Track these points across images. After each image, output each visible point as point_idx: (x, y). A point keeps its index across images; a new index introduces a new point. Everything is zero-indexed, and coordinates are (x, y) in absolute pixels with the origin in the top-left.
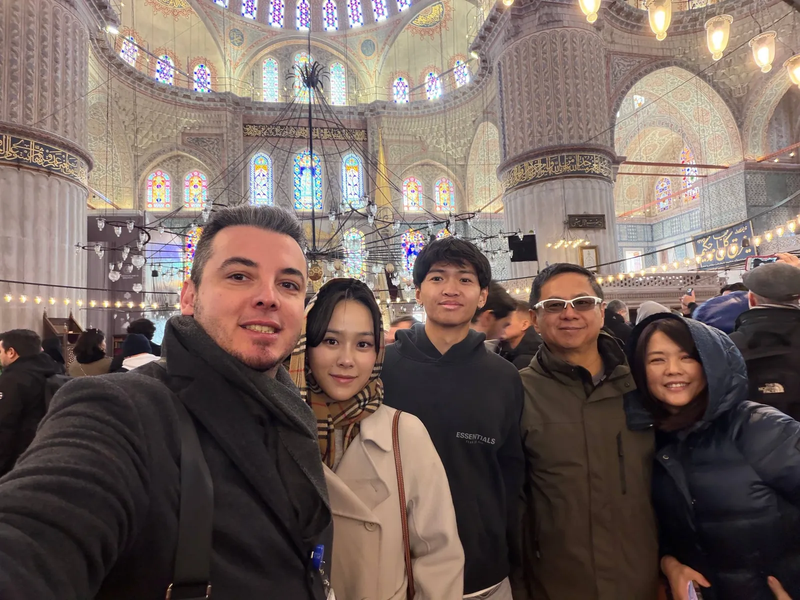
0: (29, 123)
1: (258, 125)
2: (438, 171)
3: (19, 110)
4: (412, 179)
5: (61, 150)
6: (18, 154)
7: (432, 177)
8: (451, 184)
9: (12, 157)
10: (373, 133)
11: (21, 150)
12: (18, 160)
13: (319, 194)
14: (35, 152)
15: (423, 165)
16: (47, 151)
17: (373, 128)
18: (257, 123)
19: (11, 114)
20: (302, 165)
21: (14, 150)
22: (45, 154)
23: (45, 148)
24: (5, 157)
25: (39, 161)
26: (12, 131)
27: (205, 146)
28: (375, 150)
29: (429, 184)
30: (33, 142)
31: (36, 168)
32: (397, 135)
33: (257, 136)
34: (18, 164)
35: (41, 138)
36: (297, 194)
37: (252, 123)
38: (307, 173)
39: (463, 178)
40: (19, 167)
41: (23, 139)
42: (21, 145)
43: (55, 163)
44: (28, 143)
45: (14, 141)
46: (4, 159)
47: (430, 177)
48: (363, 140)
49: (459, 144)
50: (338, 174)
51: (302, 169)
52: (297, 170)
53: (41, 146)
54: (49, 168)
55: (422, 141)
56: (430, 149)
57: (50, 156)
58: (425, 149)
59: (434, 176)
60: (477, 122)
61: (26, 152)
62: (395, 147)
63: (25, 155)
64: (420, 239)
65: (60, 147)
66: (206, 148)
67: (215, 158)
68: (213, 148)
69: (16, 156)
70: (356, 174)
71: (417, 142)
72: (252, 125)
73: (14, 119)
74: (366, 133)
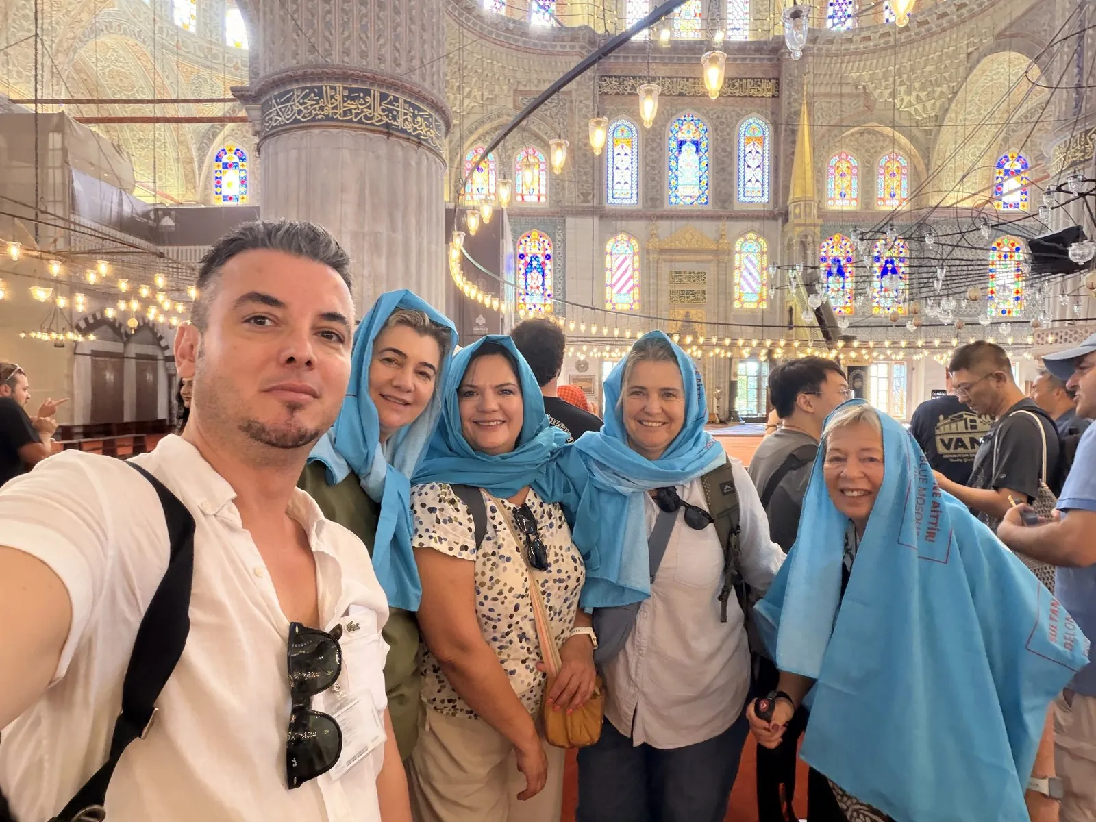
0: (399, 71)
1: (619, 77)
2: (884, 141)
3: (387, 52)
4: (844, 156)
5: (429, 111)
6: (387, 116)
7: (876, 152)
8: (904, 162)
9: (381, 120)
10: (791, 83)
11: (390, 111)
12: (387, 125)
13: (705, 181)
14: (405, 114)
15: (862, 133)
16: (416, 112)
17: (790, 75)
18: (617, 74)
19: (379, 59)
20: (681, 136)
21: (383, 110)
22: (415, 116)
23: (415, 107)
24: (373, 121)
25: (408, 127)
26: (382, 83)
27: (546, 110)
28: (793, 110)
29: (869, 163)
30: (402, 98)
31: (405, 136)
32: (827, 84)
33: (617, 94)
34: (388, 130)
35: (412, 93)
36: (673, 182)
37: (611, 74)
38: (689, 149)
39: (926, 153)
40: (388, 134)
41: (393, 94)
42: (390, 103)
43: (423, 130)
44: (396, 100)
45: (384, 97)
46: (372, 124)
47: (872, 151)
48: (773, 96)
49: (930, 96)
50: (732, 148)
51: (681, 144)
52: (674, 144)
53: (411, 105)
54: (418, 136)
55: (866, 95)
56: (878, 106)
57: (419, 119)
58: (869, 107)
59: (879, 149)
60: (975, 55)
61: (395, 113)
62: (824, 104)
63: (394, 118)
64: (849, 249)
65: (428, 105)
66: (548, 113)
67: (559, 128)
68: (557, 114)
69: (386, 119)
70: (760, 150)
71: (858, 96)
72: (610, 77)
73: (382, 66)
74: (778, 83)
